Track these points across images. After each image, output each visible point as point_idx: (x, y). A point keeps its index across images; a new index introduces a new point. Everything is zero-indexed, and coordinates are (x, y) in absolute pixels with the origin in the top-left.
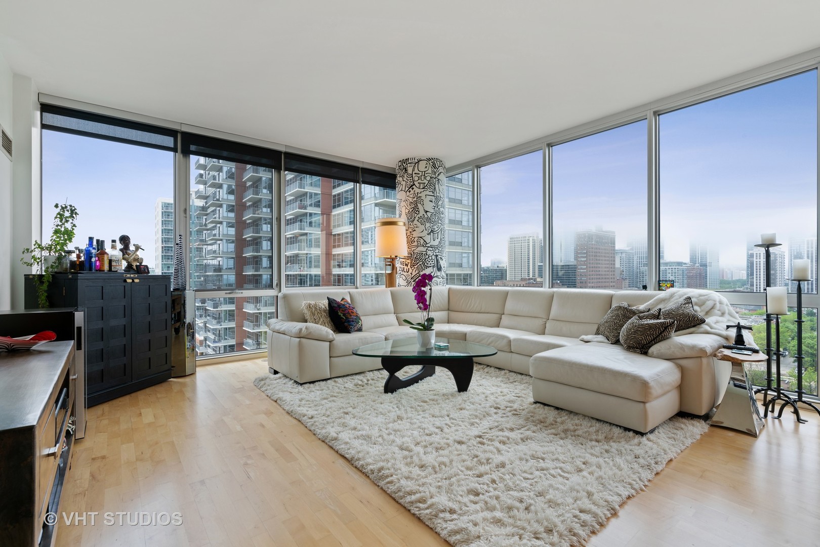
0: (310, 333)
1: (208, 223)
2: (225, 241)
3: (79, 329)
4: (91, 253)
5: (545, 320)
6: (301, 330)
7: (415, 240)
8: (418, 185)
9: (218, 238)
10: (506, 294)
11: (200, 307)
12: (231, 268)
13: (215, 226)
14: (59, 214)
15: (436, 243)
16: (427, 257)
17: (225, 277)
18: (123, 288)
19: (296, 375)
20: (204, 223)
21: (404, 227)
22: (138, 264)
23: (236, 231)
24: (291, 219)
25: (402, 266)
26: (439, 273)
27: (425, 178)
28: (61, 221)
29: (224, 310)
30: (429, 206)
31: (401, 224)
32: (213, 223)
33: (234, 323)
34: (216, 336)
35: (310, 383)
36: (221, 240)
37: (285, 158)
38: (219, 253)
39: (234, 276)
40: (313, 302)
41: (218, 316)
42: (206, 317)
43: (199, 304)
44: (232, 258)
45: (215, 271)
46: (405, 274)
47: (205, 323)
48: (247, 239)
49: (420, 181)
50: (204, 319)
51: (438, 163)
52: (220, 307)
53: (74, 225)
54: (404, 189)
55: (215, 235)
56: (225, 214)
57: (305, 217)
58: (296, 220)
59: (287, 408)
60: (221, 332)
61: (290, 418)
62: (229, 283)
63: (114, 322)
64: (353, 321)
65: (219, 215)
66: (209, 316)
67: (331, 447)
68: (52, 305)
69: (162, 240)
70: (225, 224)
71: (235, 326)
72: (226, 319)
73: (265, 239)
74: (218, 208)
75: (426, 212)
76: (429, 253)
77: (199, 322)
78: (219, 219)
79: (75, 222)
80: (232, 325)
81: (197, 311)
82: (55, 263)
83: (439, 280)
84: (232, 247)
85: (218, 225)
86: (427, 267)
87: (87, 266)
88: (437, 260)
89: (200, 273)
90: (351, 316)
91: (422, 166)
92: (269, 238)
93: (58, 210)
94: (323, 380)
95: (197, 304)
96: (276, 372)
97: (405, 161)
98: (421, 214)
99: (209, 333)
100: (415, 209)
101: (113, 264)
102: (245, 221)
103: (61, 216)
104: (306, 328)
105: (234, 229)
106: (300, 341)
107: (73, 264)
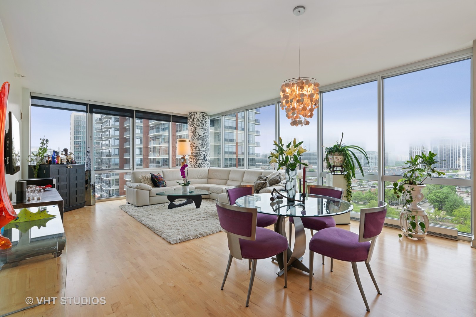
0: (141, 187)
1: (103, 128)
2: (113, 139)
3: (54, 185)
4: (55, 157)
5: (241, 182)
6: (137, 186)
7: (195, 148)
8: (196, 124)
9: (109, 137)
10: (230, 171)
11: (98, 177)
12: (117, 155)
13: (107, 130)
14: (42, 142)
15: (204, 149)
16: (200, 155)
17: (113, 160)
18: (66, 170)
19: (135, 203)
20: (100, 128)
21: (189, 142)
22: (71, 160)
23: (120, 133)
24: (152, 127)
25: (189, 159)
26: (205, 162)
27: (199, 121)
28: (42, 145)
29: (112, 179)
30: (201, 133)
31: (188, 141)
32: (106, 128)
33: (119, 186)
34: (108, 194)
35: (141, 206)
36: (111, 138)
37: (136, 112)
38: (110, 146)
39: (119, 159)
40: (144, 175)
41: (109, 182)
42: (101, 183)
43: (97, 175)
44: (117, 149)
45: (107, 156)
46: (191, 162)
47: (101, 187)
48: (127, 138)
49: (197, 122)
50: (100, 185)
51: (205, 114)
52: (110, 177)
53: (47, 146)
54: (190, 125)
55: (107, 135)
56: (113, 123)
57: (160, 126)
58: (155, 127)
59: (129, 214)
60: (110, 192)
61: (130, 217)
62: (116, 163)
63: (63, 183)
64: (161, 183)
65: (110, 124)
66: (103, 182)
67: (141, 223)
68: (38, 177)
69: (75, 137)
70: (113, 129)
71: (119, 188)
72: (113, 184)
73: (137, 138)
74: (109, 120)
75: (200, 135)
76: (201, 153)
77: (97, 186)
78: (110, 126)
79: (48, 145)
80: (118, 187)
81: (96, 180)
82: (40, 161)
83: (205, 165)
84: (117, 142)
85: (109, 130)
86: (200, 159)
87: (53, 162)
88: (205, 157)
89: (98, 157)
90: (160, 180)
91: (198, 115)
92: (139, 137)
93: (41, 141)
94: (146, 205)
95: (96, 176)
96: (129, 203)
97: (190, 113)
98: (197, 137)
99: (103, 193)
100: (195, 134)
101: (62, 161)
102: (125, 127)
103: (42, 143)
104: (140, 185)
105: (118, 132)
106: (137, 190)
107: (47, 161)
